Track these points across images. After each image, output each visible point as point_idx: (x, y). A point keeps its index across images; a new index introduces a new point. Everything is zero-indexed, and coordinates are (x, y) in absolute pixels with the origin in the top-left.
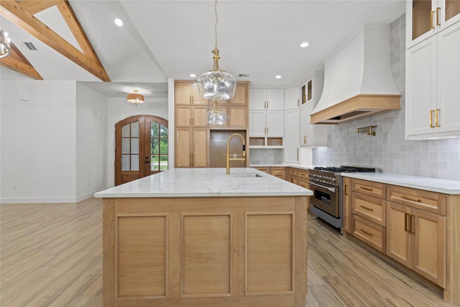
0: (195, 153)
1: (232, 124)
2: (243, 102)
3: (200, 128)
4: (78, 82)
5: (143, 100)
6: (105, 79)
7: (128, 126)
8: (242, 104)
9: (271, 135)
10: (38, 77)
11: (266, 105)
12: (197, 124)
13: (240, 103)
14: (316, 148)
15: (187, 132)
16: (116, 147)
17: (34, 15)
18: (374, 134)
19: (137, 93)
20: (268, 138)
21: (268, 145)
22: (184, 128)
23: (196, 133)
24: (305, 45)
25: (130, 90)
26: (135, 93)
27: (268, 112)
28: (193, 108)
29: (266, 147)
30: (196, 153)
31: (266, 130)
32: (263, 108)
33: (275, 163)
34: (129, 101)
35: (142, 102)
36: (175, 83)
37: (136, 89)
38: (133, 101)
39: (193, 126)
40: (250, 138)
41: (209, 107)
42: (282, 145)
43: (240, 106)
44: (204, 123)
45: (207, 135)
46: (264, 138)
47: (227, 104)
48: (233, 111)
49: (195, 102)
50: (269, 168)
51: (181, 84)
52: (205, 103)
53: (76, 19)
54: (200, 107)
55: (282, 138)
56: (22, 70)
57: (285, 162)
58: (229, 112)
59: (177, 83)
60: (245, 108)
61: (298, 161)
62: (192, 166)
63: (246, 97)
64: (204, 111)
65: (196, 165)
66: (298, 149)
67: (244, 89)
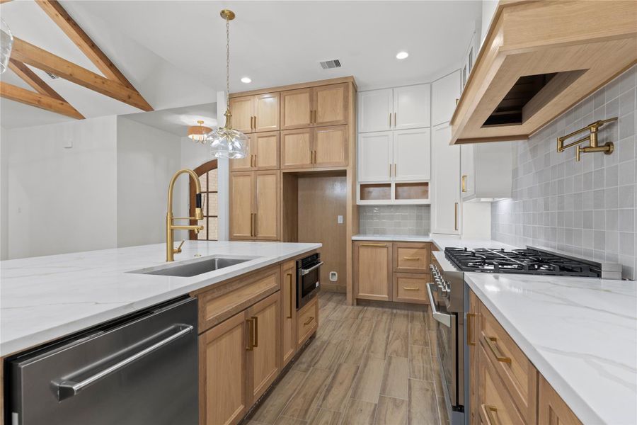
0: (259, 214)
2: (340, 118)
3: (266, 171)
4: (119, 116)
6: (146, 107)
7: (204, 176)
8: (337, 121)
9: (402, 178)
10: (77, 115)
11: (393, 119)
12: (261, 164)
14: (496, 202)
15: (247, 179)
16: (190, 207)
18: (608, 148)
20: (397, 185)
21: (397, 197)
22: (243, 173)
23: (260, 179)
26: (199, 125)
27: (396, 132)
28: (256, 137)
29: (393, 201)
30: (261, 213)
31: (393, 169)
32: (387, 128)
33: (418, 234)
34: (190, 136)
36: (230, 98)
37: (200, 119)
38: (196, 137)
39: (256, 169)
40: (361, 185)
41: (280, 134)
42: (427, 198)
43: (333, 125)
44: (273, 162)
45: (277, 184)
46: (389, 185)
47: (311, 125)
48: (321, 134)
49: (259, 128)
50: (391, 244)
51: (238, 99)
52: (275, 127)
53: (69, 19)
54: (266, 134)
55: (426, 184)
56: (49, 107)
57: (432, 231)
58: (313, 139)
59: (233, 99)
60: (342, 127)
61: (456, 229)
62: (254, 236)
63: (346, 107)
64: (274, 140)
65: (260, 235)
66: (456, 204)
67: (341, 91)
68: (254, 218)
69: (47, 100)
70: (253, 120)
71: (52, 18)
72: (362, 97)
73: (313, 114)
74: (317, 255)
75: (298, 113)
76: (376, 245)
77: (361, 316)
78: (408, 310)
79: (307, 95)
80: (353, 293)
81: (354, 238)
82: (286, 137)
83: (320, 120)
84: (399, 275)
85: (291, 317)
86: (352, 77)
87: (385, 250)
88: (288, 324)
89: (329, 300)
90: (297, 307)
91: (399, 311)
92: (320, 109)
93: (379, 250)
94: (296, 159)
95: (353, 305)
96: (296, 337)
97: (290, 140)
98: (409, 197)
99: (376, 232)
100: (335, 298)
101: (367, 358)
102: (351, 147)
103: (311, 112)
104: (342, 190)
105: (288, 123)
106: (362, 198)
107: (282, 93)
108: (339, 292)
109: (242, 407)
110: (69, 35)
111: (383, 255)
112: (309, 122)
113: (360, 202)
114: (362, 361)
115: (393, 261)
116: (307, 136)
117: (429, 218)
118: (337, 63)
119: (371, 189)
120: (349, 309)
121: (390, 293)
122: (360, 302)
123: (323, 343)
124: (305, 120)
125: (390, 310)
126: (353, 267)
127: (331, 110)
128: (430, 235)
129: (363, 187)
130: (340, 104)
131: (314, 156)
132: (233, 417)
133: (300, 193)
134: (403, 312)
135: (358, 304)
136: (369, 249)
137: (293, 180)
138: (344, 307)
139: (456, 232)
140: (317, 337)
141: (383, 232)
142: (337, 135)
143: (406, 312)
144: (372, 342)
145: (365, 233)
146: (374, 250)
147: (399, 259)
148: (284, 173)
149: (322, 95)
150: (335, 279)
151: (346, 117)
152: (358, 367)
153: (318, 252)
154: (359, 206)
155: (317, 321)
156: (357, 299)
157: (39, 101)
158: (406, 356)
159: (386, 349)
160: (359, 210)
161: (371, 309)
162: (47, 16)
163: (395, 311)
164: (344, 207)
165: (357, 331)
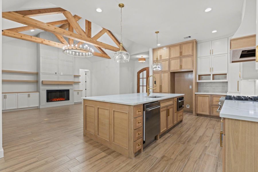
0: (162, 85)
1: (183, 68)
2: (191, 53)
3: (165, 72)
5: (145, 60)
7: (142, 73)
8: (190, 55)
9: (216, 72)
10: (110, 58)
11: (211, 52)
12: (163, 69)
13: (189, 54)
15: (159, 74)
16: (138, 83)
17: (97, 40)
19: (143, 57)
20: (213, 75)
21: (213, 79)
23: (162, 74)
24: (208, 10)
25: (140, 56)
26: (141, 57)
27: (213, 56)
28: (161, 62)
29: (211, 81)
32: (209, 55)
33: (222, 92)
34: (139, 61)
35: (144, 61)
37: (142, 56)
38: (141, 61)
39: (161, 71)
40: (199, 75)
41: (169, 60)
42: (226, 79)
43: (188, 56)
44: (167, 69)
45: (168, 76)
46: (210, 75)
47: (180, 57)
48: (184, 60)
49: (162, 58)
50: (210, 95)
51: (156, 50)
52: (168, 58)
53: (113, 35)
54: (165, 60)
55: (226, 74)
56: (104, 57)
57: (228, 91)
58: (181, 61)
59: (154, 50)
60: (192, 57)
61: (238, 91)
62: (161, 92)
63: (193, 50)
64: (167, 62)
65: (162, 92)
66: (238, 81)
67: (191, 45)
68: (161, 87)
69: (104, 55)
70: (161, 56)
71: (109, 36)
72: (199, 45)
73: (181, 53)
74: (183, 97)
75: (176, 53)
76: (204, 96)
77: (198, 119)
78: (217, 119)
79: (179, 47)
80: (195, 111)
81: (196, 93)
82: (172, 61)
83: (183, 55)
84: (214, 106)
85: (176, 112)
86: (195, 39)
87: (208, 98)
88: (175, 114)
89: (186, 114)
90: (177, 110)
91: (213, 119)
92: (183, 51)
93: (205, 97)
94: (175, 67)
95: (195, 116)
96: (177, 119)
97: (173, 62)
98: (219, 79)
99: (205, 92)
100: (189, 113)
101: (199, 128)
102: (195, 63)
103: (180, 52)
104: (191, 77)
105: (172, 56)
106: (199, 79)
107: (170, 47)
108: (190, 112)
109: (166, 128)
110: (112, 39)
111: (207, 99)
112: (179, 55)
113: (198, 81)
114: (197, 128)
115: (211, 101)
116: (179, 60)
117: (227, 87)
118: (190, 37)
119: (203, 76)
120: (194, 117)
121: (210, 112)
122: (198, 115)
123: (185, 123)
124: (178, 55)
125: (210, 118)
126: (195, 103)
127: (187, 51)
128: (228, 93)
129: (199, 76)
130: (191, 49)
131: (181, 67)
132: (164, 130)
133: (176, 78)
134: (215, 119)
135: (197, 116)
136: (202, 97)
137: (173, 74)
138: (192, 116)
139: (238, 92)
140: (183, 121)
141: (208, 92)
142: (189, 59)
143: (216, 119)
144: (202, 124)
145: (200, 92)
146: (204, 97)
147: (214, 101)
148: (171, 72)
149: (184, 47)
150: (189, 107)
151: (193, 53)
152: (196, 129)
153: (183, 96)
154: (198, 83)
155: (183, 117)
156: (197, 114)
157: (102, 56)
158: (213, 129)
159: (206, 126)
160: (198, 84)
161: (202, 117)
162: (108, 35)
163: (212, 119)
164: (192, 83)
165: (197, 122)
